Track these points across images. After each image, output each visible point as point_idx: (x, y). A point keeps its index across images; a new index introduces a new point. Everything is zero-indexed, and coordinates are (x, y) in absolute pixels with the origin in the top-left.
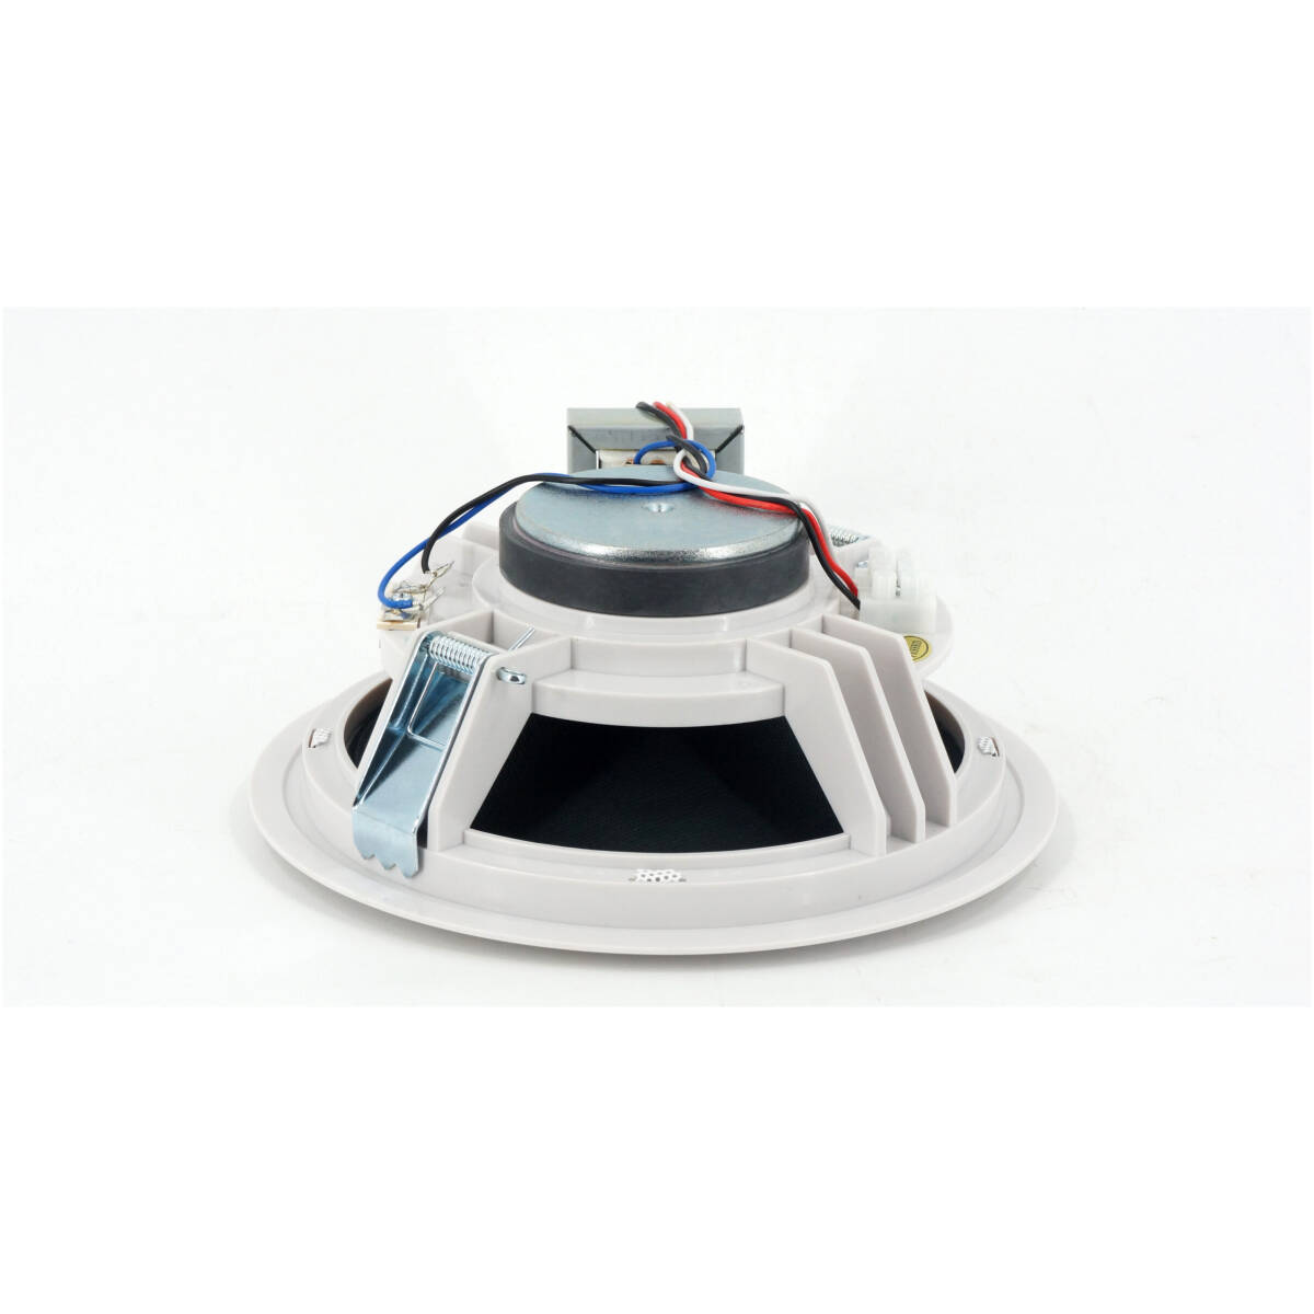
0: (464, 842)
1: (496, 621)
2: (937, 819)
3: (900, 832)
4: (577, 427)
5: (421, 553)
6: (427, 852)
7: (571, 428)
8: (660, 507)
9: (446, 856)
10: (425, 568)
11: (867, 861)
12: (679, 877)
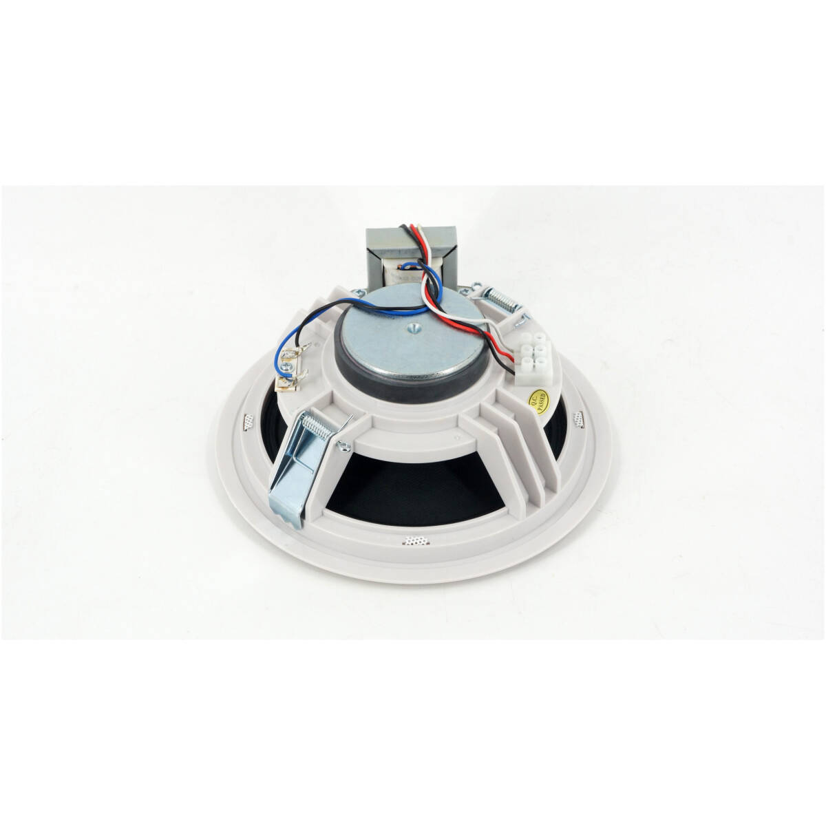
0: (323, 514)
1: (335, 397)
2: (550, 487)
3: (533, 502)
4: (371, 249)
5: (295, 334)
6: (305, 522)
7: (368, 249)
8: (414, 326)
9: (313, 525)
10: (297, 345)
11: (517, 523)
12: (426, 542)
